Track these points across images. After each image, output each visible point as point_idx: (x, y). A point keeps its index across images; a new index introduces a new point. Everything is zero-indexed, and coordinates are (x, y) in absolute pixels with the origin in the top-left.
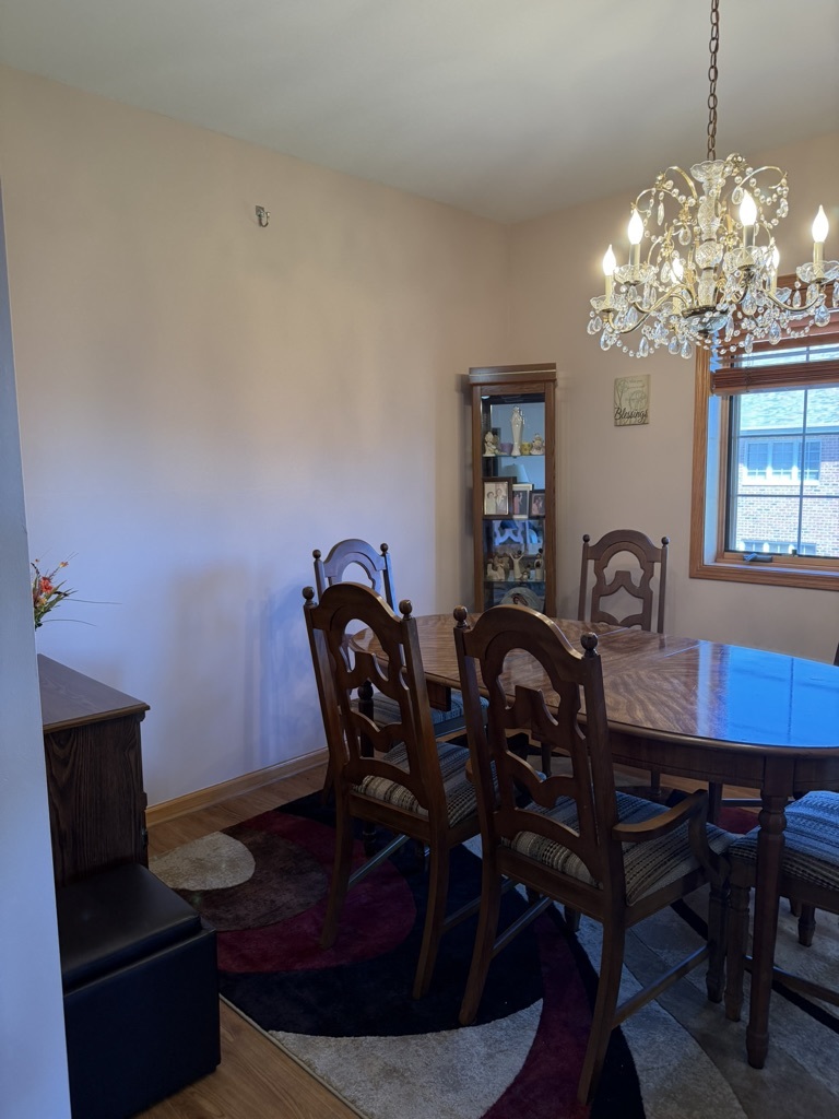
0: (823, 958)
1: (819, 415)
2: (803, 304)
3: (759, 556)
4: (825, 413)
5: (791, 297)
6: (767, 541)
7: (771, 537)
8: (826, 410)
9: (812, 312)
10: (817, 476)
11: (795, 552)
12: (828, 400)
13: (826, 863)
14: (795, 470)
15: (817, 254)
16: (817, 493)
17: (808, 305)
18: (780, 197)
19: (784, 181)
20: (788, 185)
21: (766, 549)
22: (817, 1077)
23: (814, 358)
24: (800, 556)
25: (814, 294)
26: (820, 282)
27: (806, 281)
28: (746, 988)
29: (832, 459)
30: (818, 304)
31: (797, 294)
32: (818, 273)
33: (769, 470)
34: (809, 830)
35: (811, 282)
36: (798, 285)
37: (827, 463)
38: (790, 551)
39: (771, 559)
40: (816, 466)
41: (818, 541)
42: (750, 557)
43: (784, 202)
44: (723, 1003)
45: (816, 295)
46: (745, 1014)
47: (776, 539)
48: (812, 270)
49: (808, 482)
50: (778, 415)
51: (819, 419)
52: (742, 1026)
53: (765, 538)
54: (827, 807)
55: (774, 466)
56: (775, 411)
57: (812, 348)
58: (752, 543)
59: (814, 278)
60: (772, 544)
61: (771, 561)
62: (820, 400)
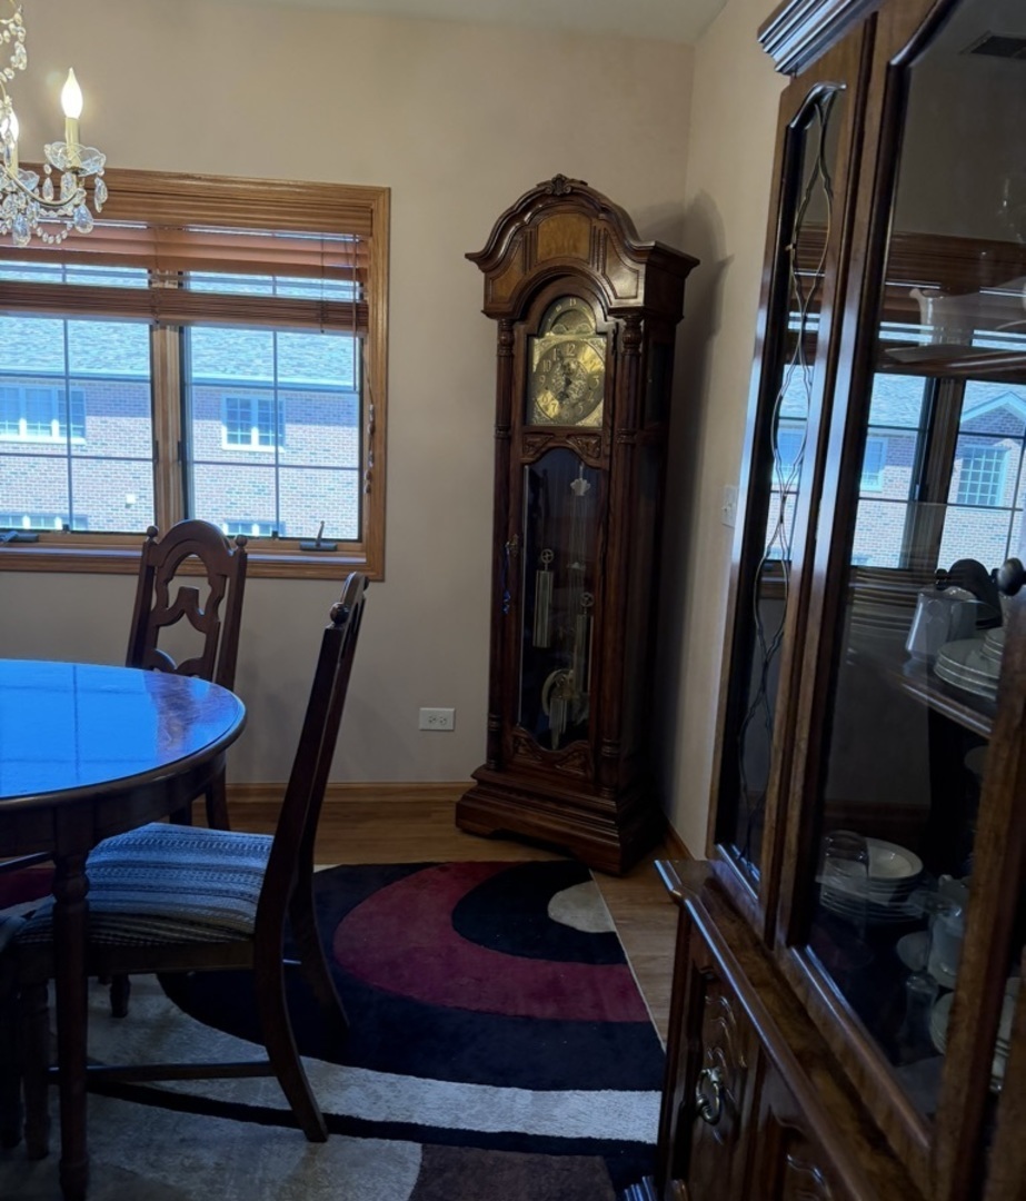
0: (143, 1023)
1: (79, 358)
2: (57, 197)
3: (20, 535)
4: (85, 356)
5: (40, 186)
6: (28, 514)
7: (32, 509)
8: (87, 352)
9: (69, 210)
10: (83, 433)
11: (66, 528)
12: (88, 341)
13: (141, 916)
14: (55, 425)
15: (70, 134)
16: (84, 454)
17: (64, 200)
18: (14, 38)
19: (17, 16)
20: (24, 25)
21: (27, 524)
22: (150, 1175)
23: (72, 280)
24: (73, 532)
25: (70, 187)
26: (77, 173)
27: (59, 166)
28: (54, 1104)
29: (97, 413)
30: (76, 201)
31: (48, 182)
32: (73, 160)
33: (23, 423)
34: (116, 880)
35: (67, 170)
36: (48, 170)
37: (93, 418)
38: (58, 525)
39: (36, 537)
40: (81, 420)
41: (89, 512)
42: (9, 536)
43: (20, 49)
44: (23, 1142)
45: (74, 189)
46: (55, 1143)
47: (38, 510)
48: (65, 153)
49: (76, 440)
50: (29, 353)
51: (80, 364)
52: (53, 1160)
53: (24, 510)
54: (134, 844)
55: (29, 420)
56: (24, 348)
57: (69, 266)
58: (8, 517)
59: (69, 166)
60: (34, 518)
61: (37, 540)
62: (79, 340)
